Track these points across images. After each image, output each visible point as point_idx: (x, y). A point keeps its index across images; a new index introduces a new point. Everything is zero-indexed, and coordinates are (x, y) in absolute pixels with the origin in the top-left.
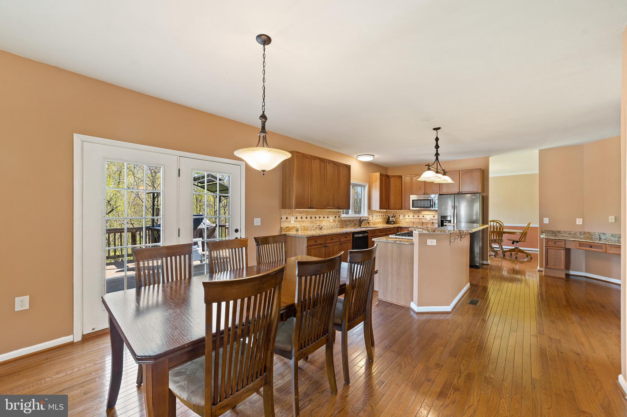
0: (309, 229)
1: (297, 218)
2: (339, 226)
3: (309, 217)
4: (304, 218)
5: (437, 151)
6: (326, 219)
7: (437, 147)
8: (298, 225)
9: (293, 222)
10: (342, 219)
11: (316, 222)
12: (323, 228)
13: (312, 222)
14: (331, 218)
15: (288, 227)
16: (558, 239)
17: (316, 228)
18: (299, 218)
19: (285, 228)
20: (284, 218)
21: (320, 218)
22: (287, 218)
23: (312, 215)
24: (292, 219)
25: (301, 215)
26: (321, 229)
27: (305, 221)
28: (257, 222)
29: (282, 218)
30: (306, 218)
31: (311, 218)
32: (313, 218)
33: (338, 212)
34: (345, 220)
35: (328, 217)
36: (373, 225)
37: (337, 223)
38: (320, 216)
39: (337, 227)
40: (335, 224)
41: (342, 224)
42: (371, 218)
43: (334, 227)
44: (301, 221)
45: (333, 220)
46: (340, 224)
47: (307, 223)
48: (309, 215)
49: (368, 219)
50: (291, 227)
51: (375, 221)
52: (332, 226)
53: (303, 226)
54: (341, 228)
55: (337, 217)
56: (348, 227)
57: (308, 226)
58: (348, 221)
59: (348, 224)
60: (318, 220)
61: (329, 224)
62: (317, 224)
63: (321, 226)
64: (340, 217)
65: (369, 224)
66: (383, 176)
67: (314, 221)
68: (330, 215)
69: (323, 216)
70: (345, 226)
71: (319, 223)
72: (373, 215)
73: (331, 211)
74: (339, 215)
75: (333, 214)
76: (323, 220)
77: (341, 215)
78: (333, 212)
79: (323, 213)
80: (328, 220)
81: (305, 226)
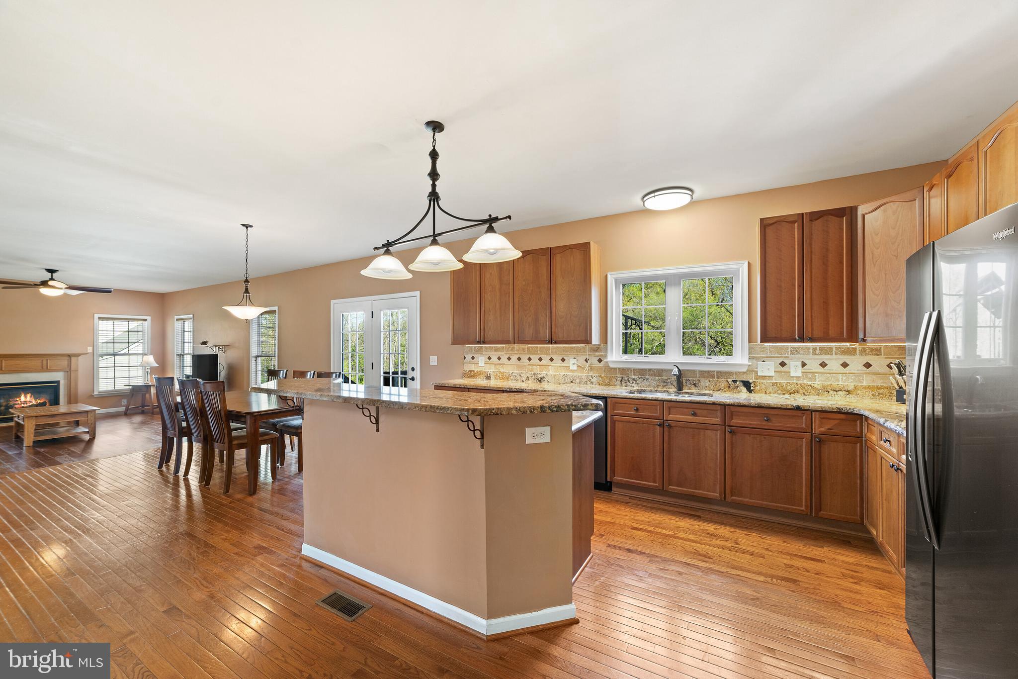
0: (511, 378)
1: (489, 358)
2: (594, 380)
3: (514, 358)
4: (504, 359)
5: (434, 186)
6: (558, 362)
7: (434, 175)
8: (491, 370)
9: (483, 365)
11: (530, 367)
12: (546, 379)
13: (519, 367)
14: (582, 359)
15: (473, 371)
17: (528, 377)
18: (494, 359)
19: (467, 371)
20: (469, 357)
21: (540, 359)
22: (473, 358)
23: (521, 354)
24: (481, 360)
25: (499, 354)
26: (540, 381)
27: (504, 364)
28: (434, 360)
29: (465, 358)
30: (509, 359)
31: (519, 359)
32: (525, 360)
33: (597, 350)
34: (623, 369)
35: (563, 360)
36: (779, 392)
37: (591, 373)
38: (541, 356)
39: (588, 382)
40: (584, 375)
41: (606, 377)
42: (772, 369)
43: (578, 381)
44: (497, 363)
45: (579, 366)
46: (600, 376)
47: (509, 368)
48: (515, 354)
49: (747, 371)
50: (477, 371)
51: (805, 381)
52: (572, 379)
53: (500, 372)
54: (606, 385)
55: (594, 361)
56: (633, 385)
57: (510, 373)
58: (635, 371)
59: (633, 379)
60: (535, 364)
61: (562, 374)
62: (532, 371)
63: (540, 376)
64: (602, 361)
65: (752, 388)
66: (795, 222)
67: (525, 366)
68: (570, 354)
69: (550, 358)
70: (619, 382)
71: (536, 370)
72: (786, 361)
73: (572, 348)
74: (598, 356)
75: (577, 354)
76: (548, 364)
77: (606, 357)
78: (579, 350)
79: (549, 350)
80: (562, 365)
81: (504, 373)
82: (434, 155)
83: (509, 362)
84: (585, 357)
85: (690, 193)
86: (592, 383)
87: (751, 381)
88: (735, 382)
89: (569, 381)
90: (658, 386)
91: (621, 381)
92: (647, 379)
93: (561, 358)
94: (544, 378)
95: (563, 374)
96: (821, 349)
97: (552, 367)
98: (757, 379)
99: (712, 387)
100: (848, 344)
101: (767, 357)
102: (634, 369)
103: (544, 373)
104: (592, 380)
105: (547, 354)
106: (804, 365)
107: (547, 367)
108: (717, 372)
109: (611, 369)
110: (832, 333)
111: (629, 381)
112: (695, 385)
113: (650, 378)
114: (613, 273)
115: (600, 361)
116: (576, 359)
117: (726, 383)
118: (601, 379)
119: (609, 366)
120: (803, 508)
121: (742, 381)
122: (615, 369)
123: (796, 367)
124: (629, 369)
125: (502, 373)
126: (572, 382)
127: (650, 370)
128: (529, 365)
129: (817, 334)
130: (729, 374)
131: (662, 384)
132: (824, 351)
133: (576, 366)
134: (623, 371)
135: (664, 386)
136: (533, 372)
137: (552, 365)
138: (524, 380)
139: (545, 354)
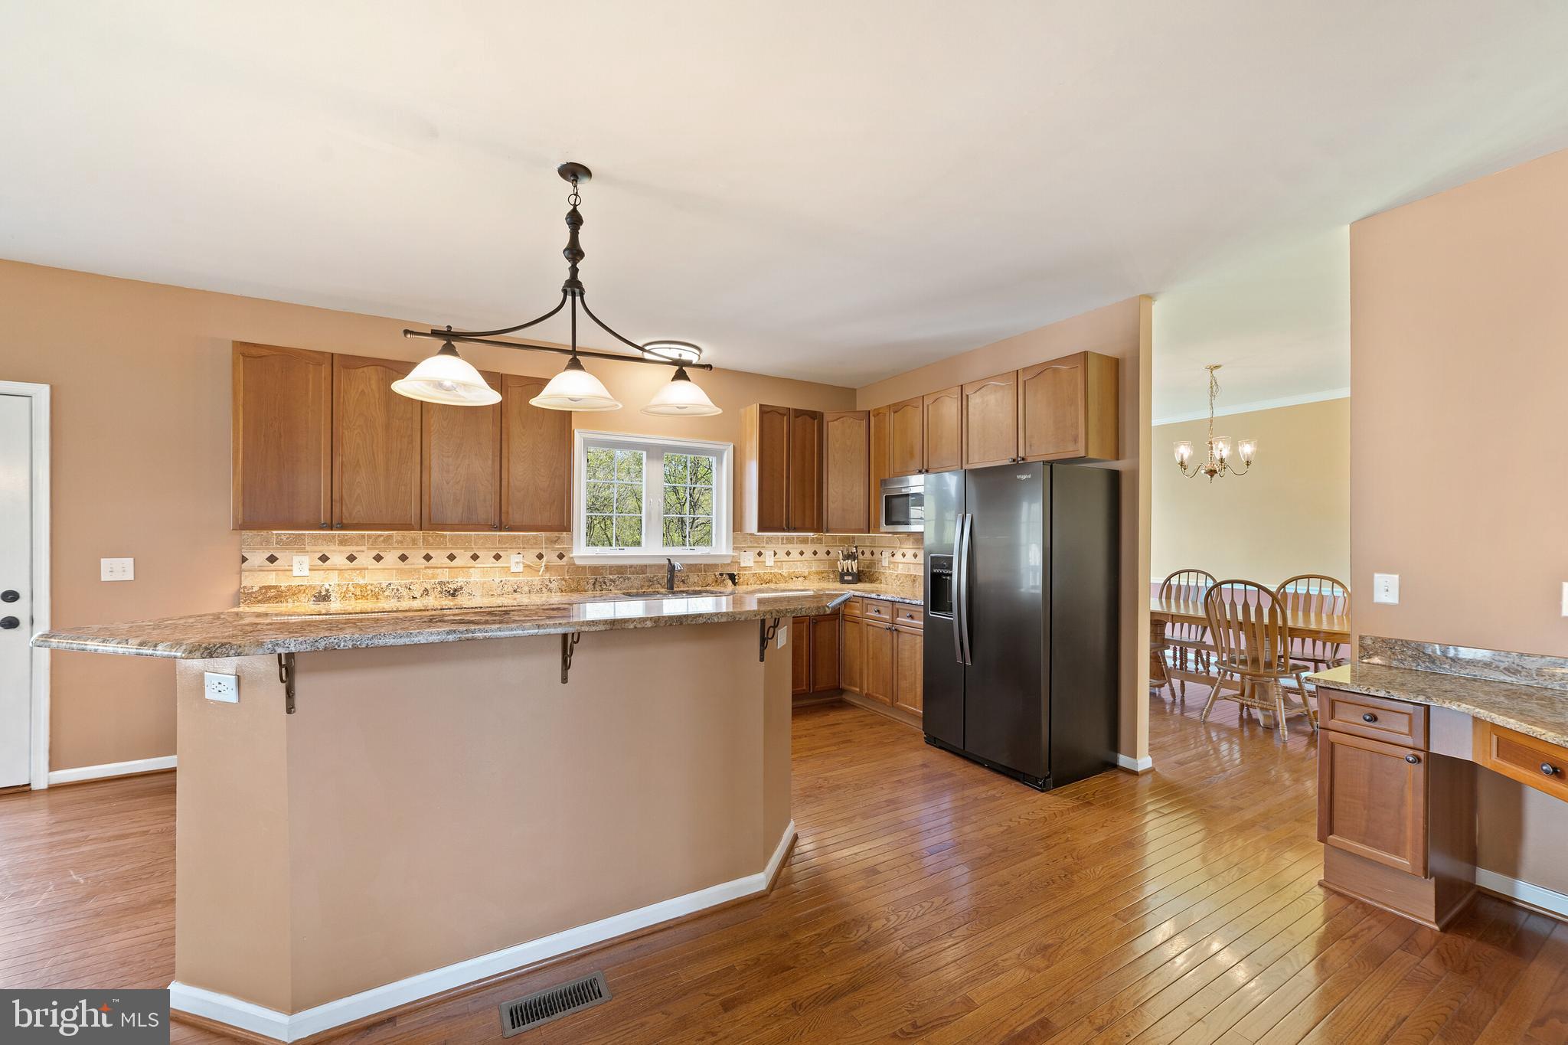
0: (386, 593)
1: (324, 559)
2: (554, 585)
3: (391, 557)
5: (574, 271)
6: (485, 562)
7: (574, 252)
8: (329, 581)
9: (306, 573)
10: (578, 562)
11: (430, 571)
12: (465, 589)
13: (404, 573)
14: (531, 556)
15: (274, 587)
16: (1382, 694)
17: (426, 590)
18: (338, 560)
20: (258, 558)
21: (451, 557)
22: (273, 559)
23: (407, 548)
24: (299, 564)
25: (348, 548)
26: (453, 595)
27: (367, 569)
28: (117, 569)
29: (245, 560)
30: (378, 558)
32: (416, 559)
33: (556, 541)
34: (595, 567)
35: (497, 557)
36: (758, 582)
37: (547, 576)
38: (454, 552)
39: (544, 589)
40: (536, 580)
41: (573, 580)
42: (752, 560)
43: (526, 589)
44: (346, 567)
45: (527, 566)
46: (563, 579)
47: (375, 576)
48: (394, 548)
49: (732, 562)
50: (289, 588)
51: (776, 570)
52: (516, 587)
53: (356, 586)
54: (571, 591)
55: (551, 557)
56: (611, 588)
57: (384, 585)
58: (613, 569)
59: (611, 580)
60: (439, 565)
61: (497, 580)
62: (433, 578)
63: (453, 586)
64: (564, 556)
65: (736, 581)
66: (785, 415)
67: (417, 570)
68: (511, 548)
69: (472, 554)
70: (590, 586)
71: (444, 576)
72: (762, 551)
73: (515, 537)
74: (558, 549)
75: (524, 548)
76: (469, 566)
77: (570, 550)
78: (526, 541)
79: (470, 542)
80: (496, 565)
81: (366, 585)
82: (575, 220)
83: (380, 565)
84: (537, 552)
85: (697, 352)
86: (550, 590)
87: (735, 573)
88: (721, 575)
89: (511, 589)
90: (642, 587)
91: (594, 584)
92: (629, 579)
93: (494, 553)
94: (461, 588)
95: (500, 579)
96: (787, 538)
97: (476, 570)
98: (740, 571)
99: (700, 583)
100: (811, 534)
101: (748, 547)
102: (611, 567)
103: (460, 581)
104: (551, 586)
105: (466, 549)
106: (775, 554)
107: (467, 570)
108: (704, 565)
109: (578, 567)
110: (808, 524)
111: (605, 583)
112: (683, 581)
113: (633, 577)
114: (582, 430)
115: (561, 556)
116: (521, 556)
117: (713, 576)
118: (564, 583)
119: (574, 564)
120: (804, 688)
121: (728, 574)
122: (584, 568)
123: (770, 556)
124: (603, 567)
125: (361, 587)
126: (515, 591)
127: (631, 566)
128: (426, 568)
129: (798, 524)
130: (715, 566)
131: (647, 584)
132: (790, 540)
133: (521, 565)
134: (595, 570)
135: (649, 586)
136: (437, 581)
137: (476, 566)
138: (418, 595)
139: (462, 548)
